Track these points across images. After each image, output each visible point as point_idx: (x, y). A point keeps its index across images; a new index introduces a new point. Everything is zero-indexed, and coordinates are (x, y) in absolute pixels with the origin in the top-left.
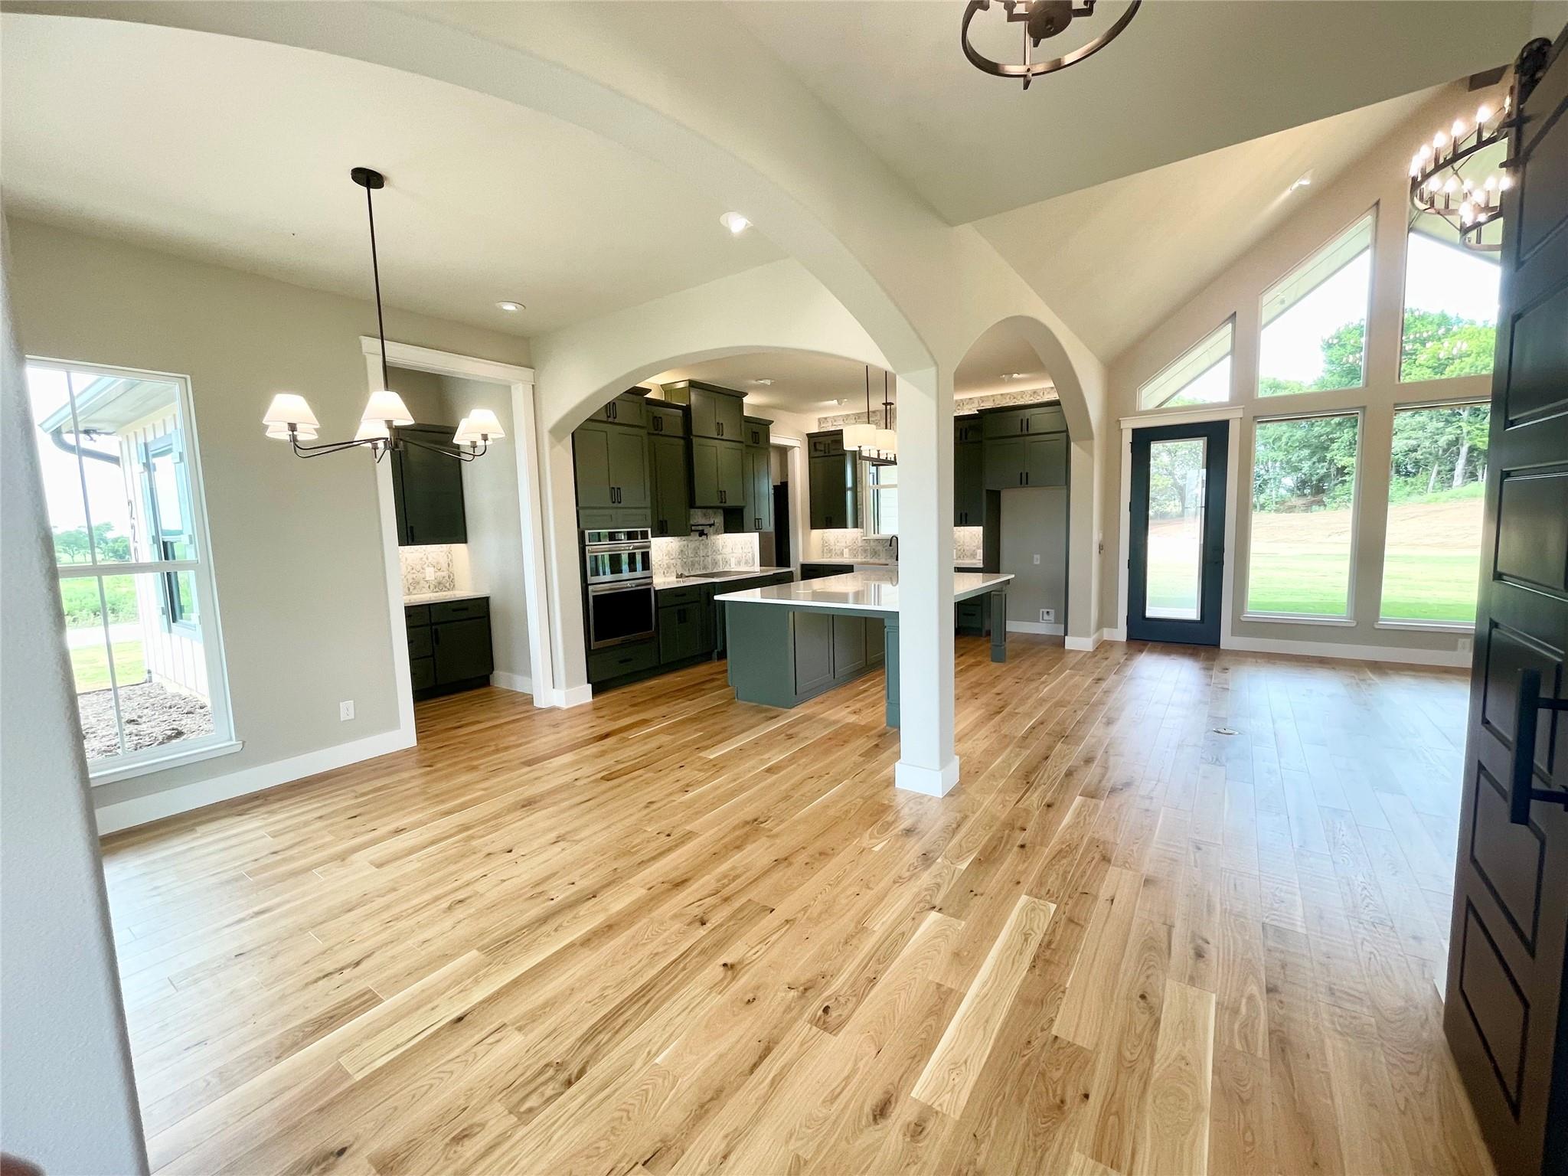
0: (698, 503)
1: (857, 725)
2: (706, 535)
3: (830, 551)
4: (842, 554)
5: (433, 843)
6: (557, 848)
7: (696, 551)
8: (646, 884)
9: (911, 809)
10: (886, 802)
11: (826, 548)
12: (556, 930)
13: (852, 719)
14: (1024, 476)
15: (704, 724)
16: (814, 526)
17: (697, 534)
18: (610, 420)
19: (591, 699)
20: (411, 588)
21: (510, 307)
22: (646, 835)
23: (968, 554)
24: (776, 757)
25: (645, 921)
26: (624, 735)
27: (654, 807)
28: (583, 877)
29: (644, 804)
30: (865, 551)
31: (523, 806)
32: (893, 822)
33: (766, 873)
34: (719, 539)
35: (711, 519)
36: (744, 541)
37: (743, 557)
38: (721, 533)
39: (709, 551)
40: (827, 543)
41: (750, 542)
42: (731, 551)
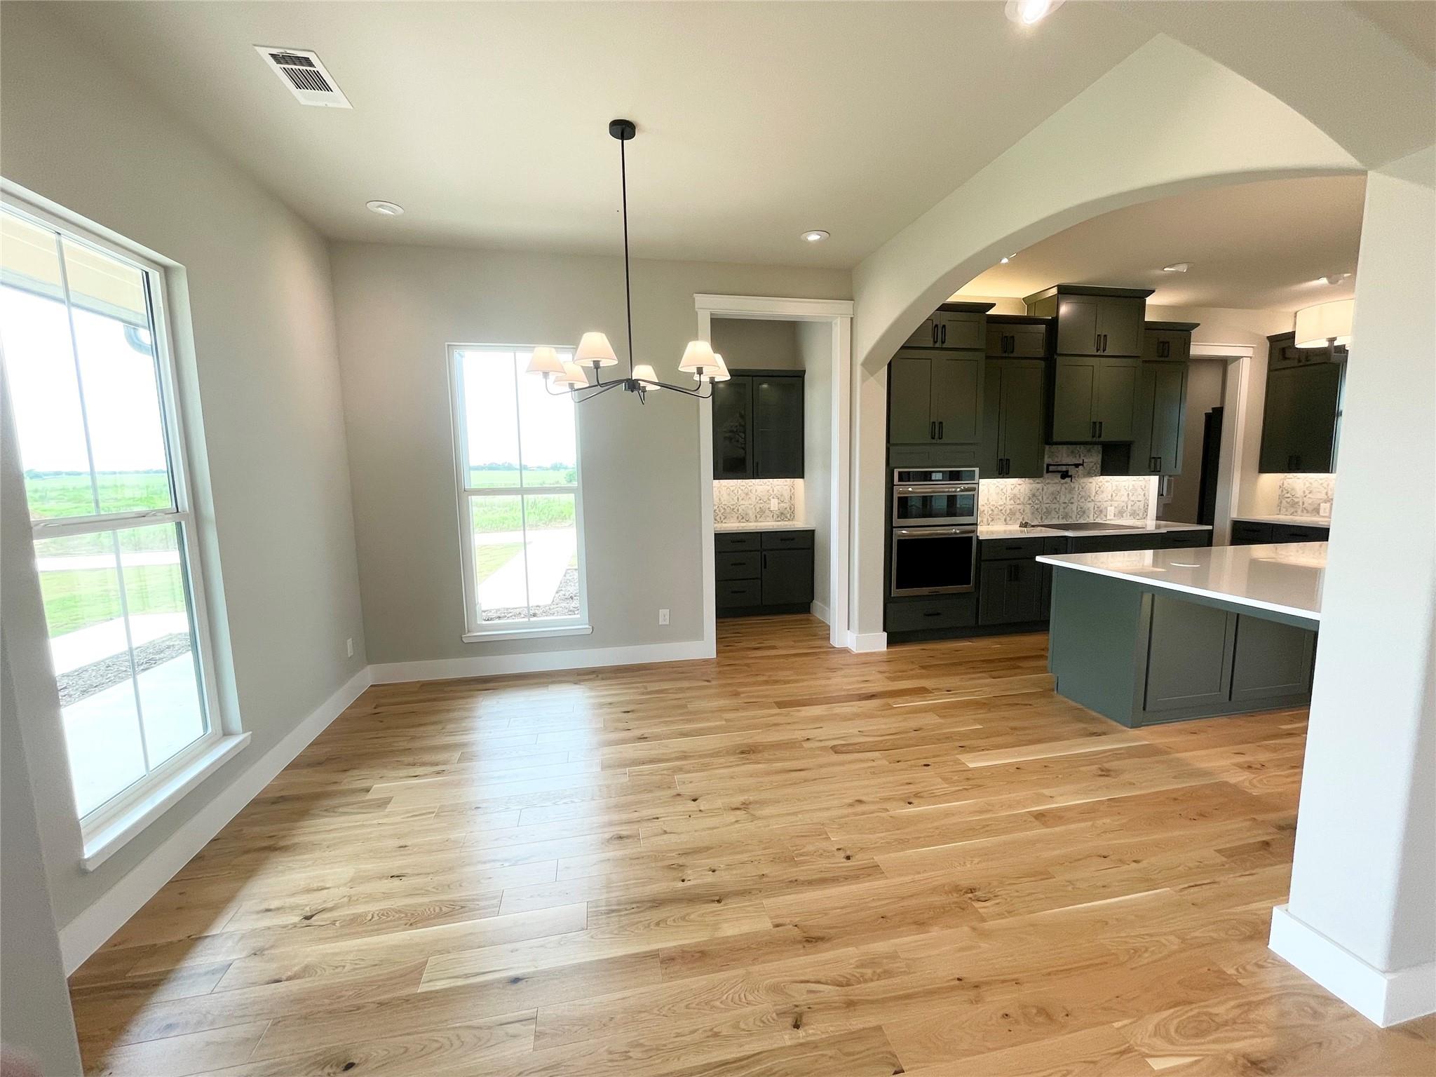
0: (1056, 438)
1: (1244, 793)
2: (1071, 476)
3: (1294, 504)
4: (1316, 511)
5: (652, 761)
6: (731, 817)
7: (1054, 497)
8: (777, 916)
9: (1283, 1014)
10: (1231, 971)
11: (1286, 499)
12: (658, 924)
13: (1239, 778)
15: (989, 715)
16: (1265, 468)
17: (1059, 475)
18: (937, 345)
19: (885, 649)
20: (758, 516)
21: (813, 237)
22: (824, 844)
24: (1066, 798)
25: (741, 971)
26: (890, 701)
27: (860, 808)
28: (729, 867)
29: (850, 801)
31: (743, 752)
32: (1226, 1023)
33: (931, 993)
34: (1091, 483)
35: (1082, 458)
36: (1133, 486)
37: (1129, 507)
38: (1096, 476)
39: (1075, 497)
40: (1289, 495)
41: (1143, 487)
42: (1110, 498)
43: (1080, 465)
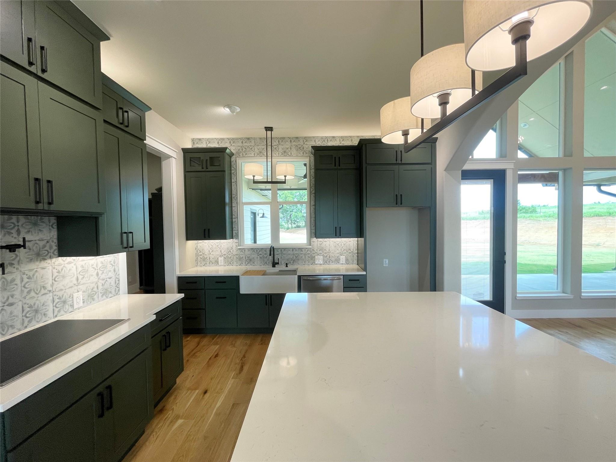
3: (204, 259)
4: (217, 262)
11: (200, 258)
14: (399, 197)
16: (188, 239)
23: (333, 259)
30: (240, 259)
34: (43, 268)
35: (22, 235)
36: (102, 263)
37: (100, 287)
38: (51, 258)
39: (17, 294)
40: (201, 253)
41: (112, 263)
42: (76, 282)
43: (19, 246)
